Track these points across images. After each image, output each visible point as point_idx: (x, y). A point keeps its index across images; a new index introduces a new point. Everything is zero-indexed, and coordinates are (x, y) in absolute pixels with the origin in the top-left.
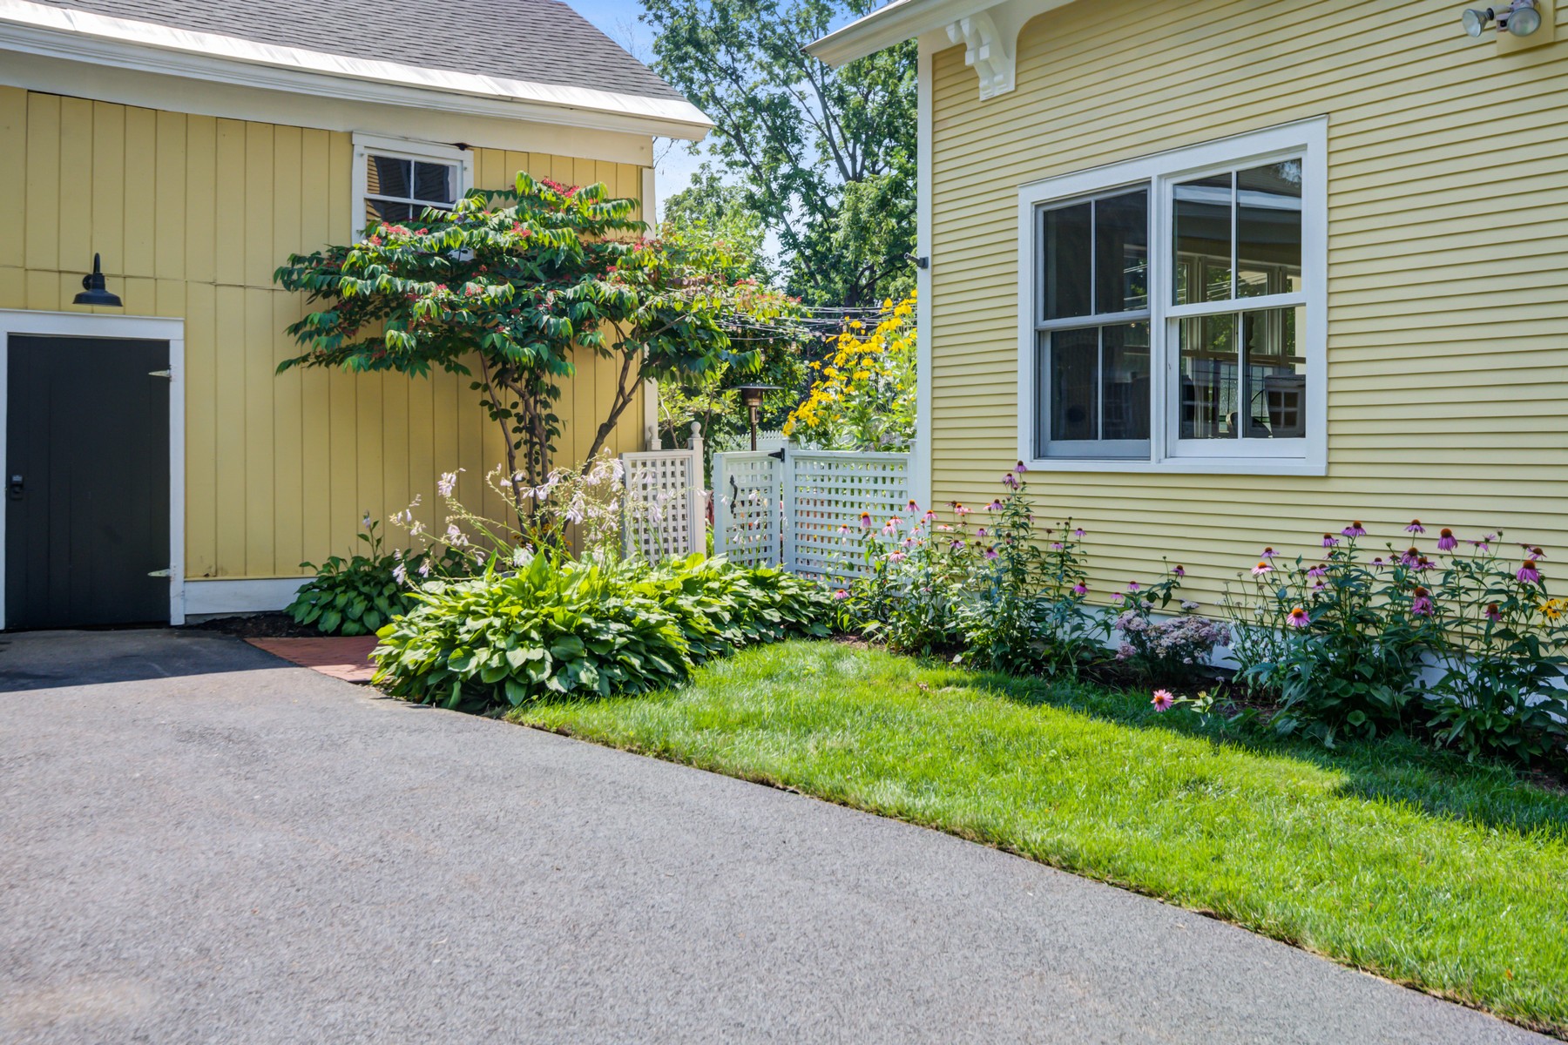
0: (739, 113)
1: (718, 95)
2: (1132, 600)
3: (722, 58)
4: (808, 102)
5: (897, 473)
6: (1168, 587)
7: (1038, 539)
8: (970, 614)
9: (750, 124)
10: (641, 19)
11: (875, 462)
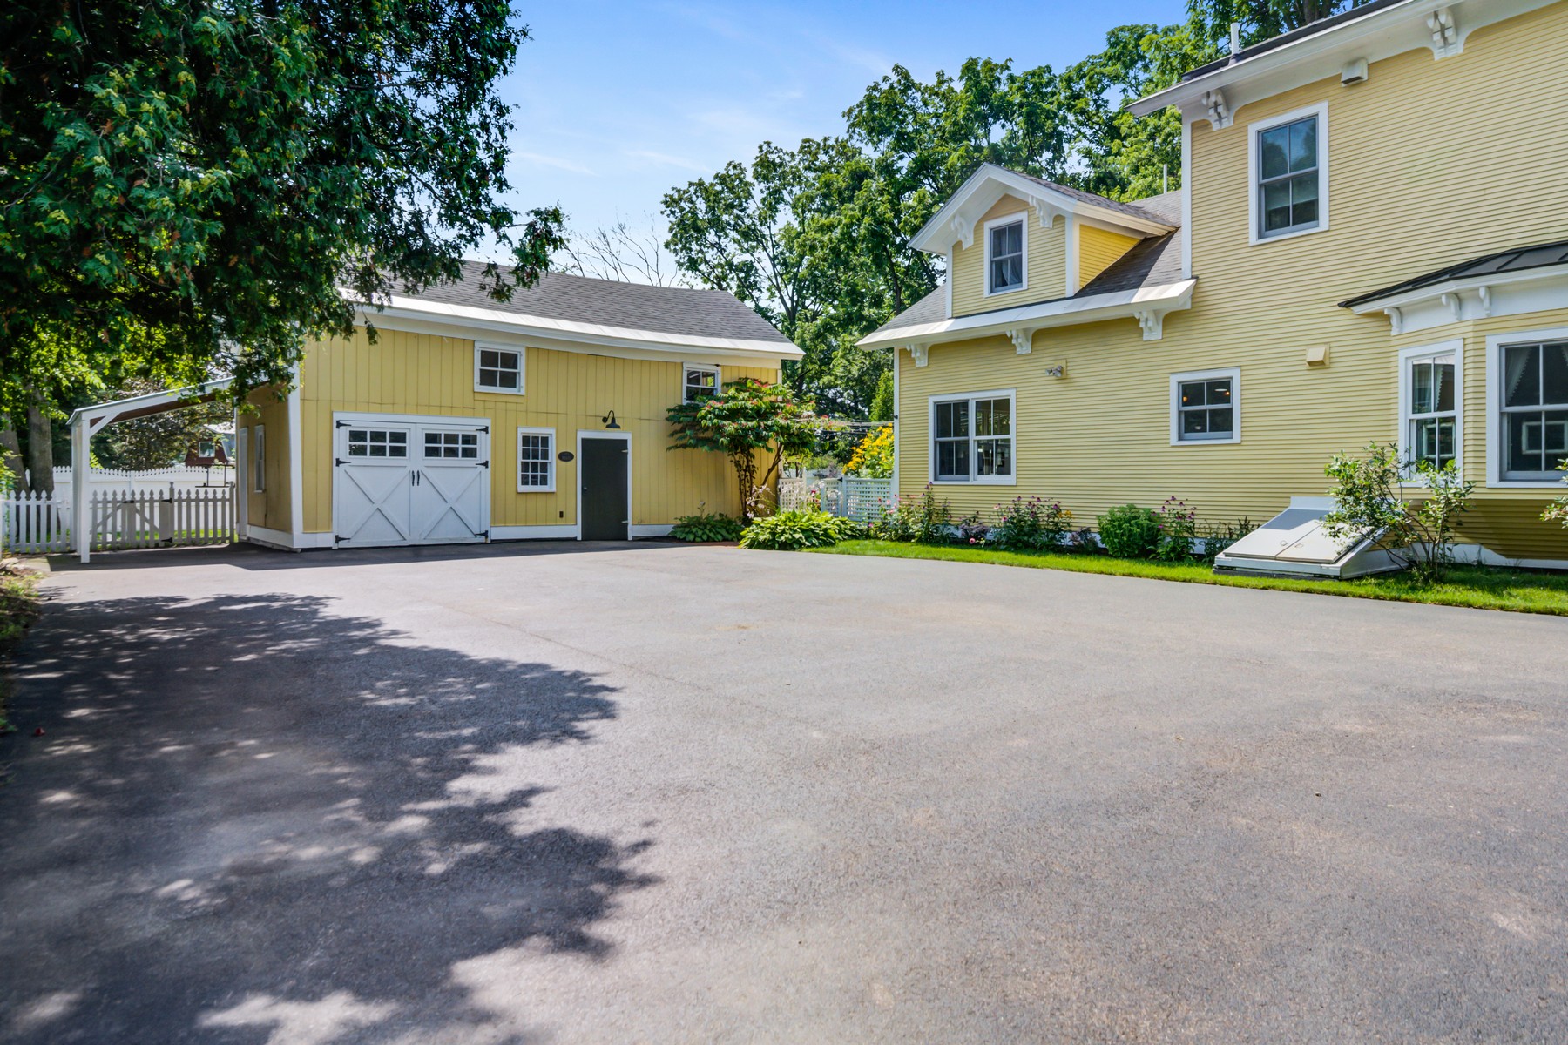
0: (720, 270)
1: (707, 258)
2: (965, 521)
3: (711, 237)
4: (763, 264)
5: (885, 485)
6: (974, 518)
7: (938, 505)
8: (916, 528)
9: (726, 276)
10: (662, 213)
11: (878, 482)
